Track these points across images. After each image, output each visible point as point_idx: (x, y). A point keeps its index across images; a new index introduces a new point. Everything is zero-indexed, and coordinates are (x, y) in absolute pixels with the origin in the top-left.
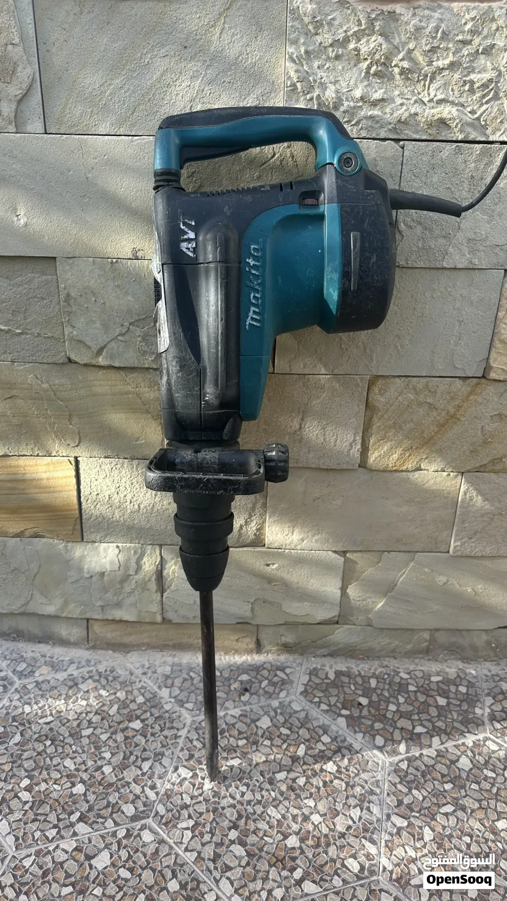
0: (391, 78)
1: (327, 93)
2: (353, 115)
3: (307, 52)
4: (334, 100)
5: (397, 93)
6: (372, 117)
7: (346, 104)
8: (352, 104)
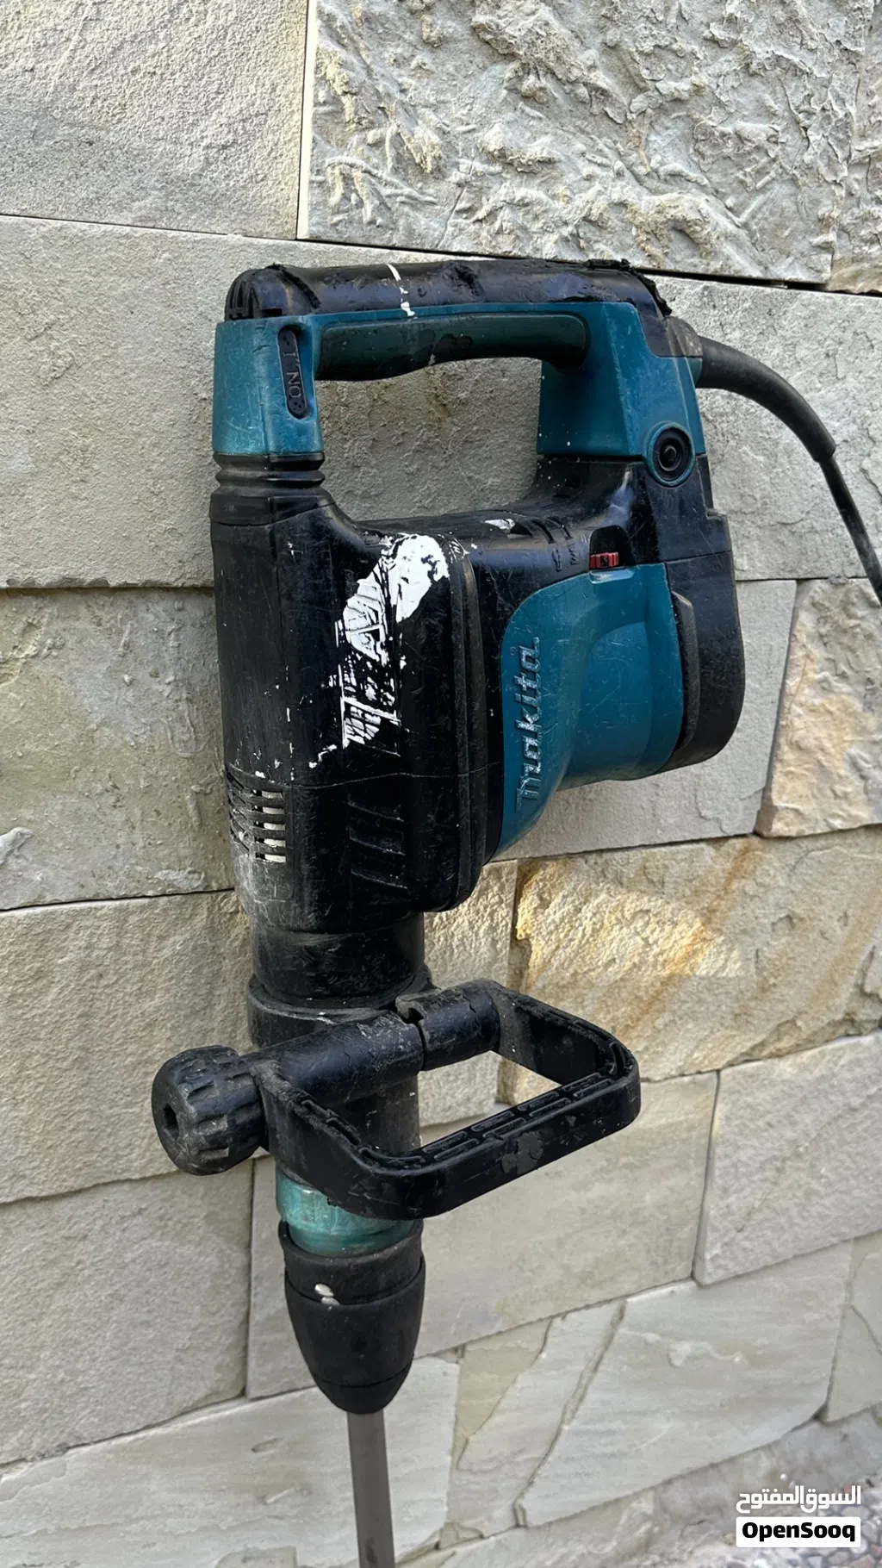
1: (419, 131)
2: (480, 193)
4: (438, 152)
5: (578, 147)
6: (524, 204)
7: (465, 163)
8: (479, 166)
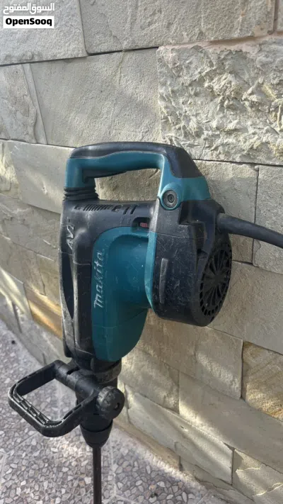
0: (243, 110)
1: (191, 123)
2: (212, 142)
3: (173, 91)
4: (196, 130)
5: (249, 123)
6: (227, 144)
7: (206, 132)
8: (211, 133)
